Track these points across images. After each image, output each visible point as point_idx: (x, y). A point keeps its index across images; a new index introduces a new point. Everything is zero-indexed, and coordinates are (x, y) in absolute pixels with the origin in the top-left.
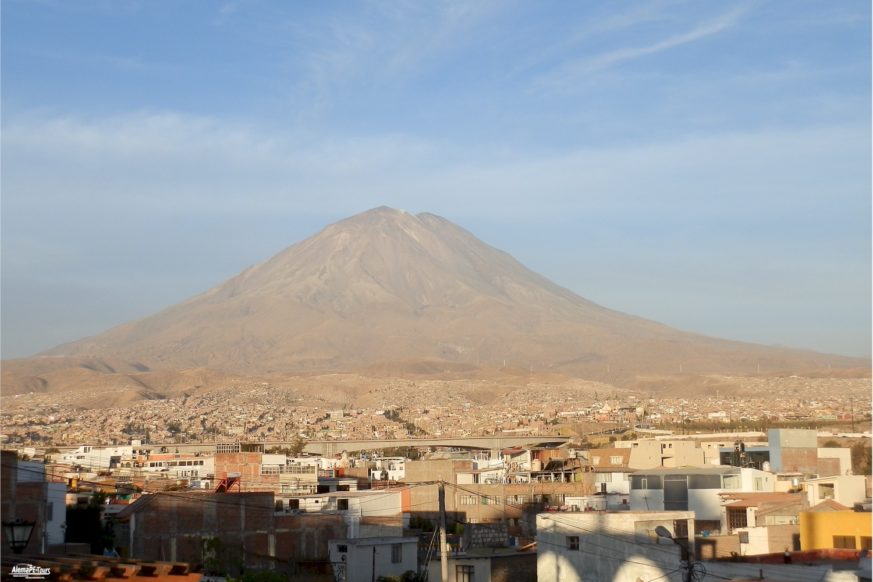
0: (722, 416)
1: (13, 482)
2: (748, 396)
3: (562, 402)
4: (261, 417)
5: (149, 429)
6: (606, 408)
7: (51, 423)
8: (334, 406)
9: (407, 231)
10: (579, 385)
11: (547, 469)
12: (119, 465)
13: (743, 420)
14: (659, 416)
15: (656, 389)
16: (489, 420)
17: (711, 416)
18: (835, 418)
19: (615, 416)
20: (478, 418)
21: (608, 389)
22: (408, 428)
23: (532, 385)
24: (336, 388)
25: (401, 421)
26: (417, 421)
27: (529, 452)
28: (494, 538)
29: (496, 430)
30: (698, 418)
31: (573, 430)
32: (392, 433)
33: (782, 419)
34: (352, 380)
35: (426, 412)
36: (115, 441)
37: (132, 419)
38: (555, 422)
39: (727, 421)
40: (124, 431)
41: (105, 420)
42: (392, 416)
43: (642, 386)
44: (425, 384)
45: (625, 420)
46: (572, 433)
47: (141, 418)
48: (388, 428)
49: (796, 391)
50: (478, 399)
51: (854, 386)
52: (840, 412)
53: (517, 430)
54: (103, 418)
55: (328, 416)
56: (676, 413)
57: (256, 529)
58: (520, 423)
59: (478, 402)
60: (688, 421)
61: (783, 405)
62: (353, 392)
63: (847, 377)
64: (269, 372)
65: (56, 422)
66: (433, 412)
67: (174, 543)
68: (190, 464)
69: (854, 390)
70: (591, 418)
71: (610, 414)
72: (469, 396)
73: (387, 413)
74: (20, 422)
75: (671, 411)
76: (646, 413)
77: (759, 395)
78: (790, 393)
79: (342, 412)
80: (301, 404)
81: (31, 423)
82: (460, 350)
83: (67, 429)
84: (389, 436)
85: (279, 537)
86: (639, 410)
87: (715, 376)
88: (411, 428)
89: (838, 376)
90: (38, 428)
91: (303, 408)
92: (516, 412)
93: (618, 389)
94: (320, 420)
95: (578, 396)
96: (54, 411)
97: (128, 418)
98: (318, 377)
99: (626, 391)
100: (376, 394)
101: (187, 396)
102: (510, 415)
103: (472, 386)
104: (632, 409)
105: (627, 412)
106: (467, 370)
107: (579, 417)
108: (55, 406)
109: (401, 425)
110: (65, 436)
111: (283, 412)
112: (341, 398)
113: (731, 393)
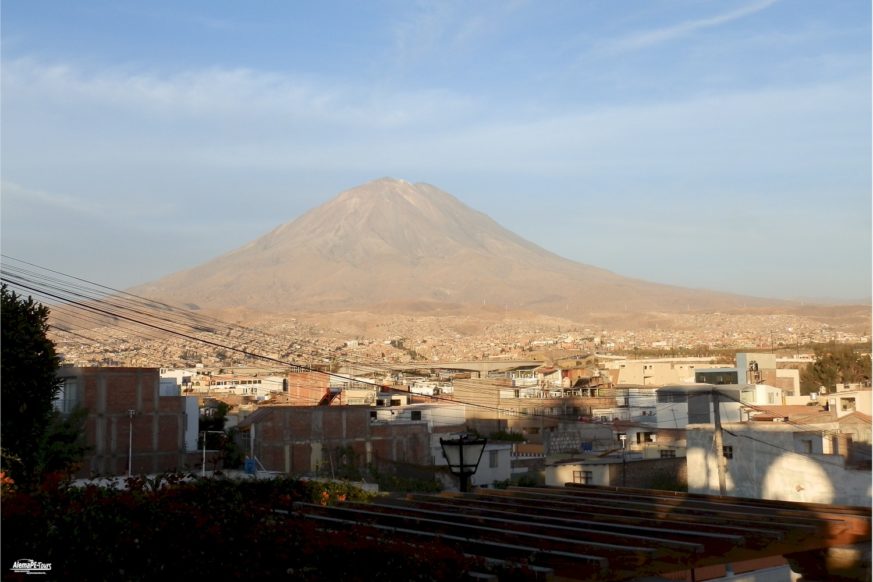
0: (663, 345)
1: (156, 396)
2: (682, 329)
3: (532, 334)
4: (291, 346)
5: (201, 356)
6: (569, 339)
7: (122, 350)
8: (349, 337)
9: (405, 197)
10: (544, 320)
11: (576, 385)
12: (190, 384)
13: (681, 348)
14: (613, 345)
15: (607, 323)
16: (476, 348)
17: (655, 344)
18: (755, 346)
19: (578, 345)
20: (467, 347)
21: (569, 323)
22: (411, 355)
23: (507, 321)
24: (350, 323)
25: (405, 349)
26: (418, 349)
27: (560, 372)
28: (569, 445)
29: (483, 356)
30: (644, 346)
31: (546, 356)
32: (398, 358)
33: (712, 348)
34: (362, 316)
35: (425, 342)
36: (175, 365)
37: (187, 348)
38: (531, 350)
39: (668, 348)
40: (181, 357)
41: (166, 349)
42: (398, 345)
43: (595, 321)
44: (423, 320)
45: (586, 348)
46: (544, 358)
47: (194, 347)
48: (394, 355)
49: (719, 325)
50: (464, 331)
51: (765, 321)
52: (757, 341)
53: (500, 356)
54: (164, 347)
55: (346, 345)
56: (626, 343)
57: (355, 437)
58: (503, 350)
59: (464, 334)
60: (635, 348)
61: (711, 336)
62: (364, 326)
63: (760, 314)
64: (296, 310)
65: (126, 350)
66: (430, 342)
67: (287, 449)
68: (250, 382)
69: (765, 324)
70: (559, 346)
71: (573, 342)
72: (457, 329)
73: (393, 343)
74: (98, 350)
75: (622, 341)
76: (602, 342)
77: (690, 329)
78: (714, 326)
79: (356, 342)
80: (322, 335)
81: (106, 351)
82: (448, 292)
83: (135, 355)
84: (396, 360)
85: (374, 443)
86: (597, 340)
87: (654, 313)
88: (413, 354)
89: (753, 313)
90: (112, 354)
91: (324, 339)
92: (498, 341)
93: (577, 324)
94: (339, 348)
95: (544, 329)
96: (124, 341)
97: (184, 346)
98: (335, 314)
99: (583, 325)
100: (381, 327)
101: (231, 329)
102: (492, 344)
103: (460, 321)
104: (591, 340)
105: (587, 341)
106: (454, 308)
107: (550, 345)
108: (124, 337)
109: (405, 352)
110: (134, 361)
111: (308, 342)
112: (353, 330)
113: (666, 326)
